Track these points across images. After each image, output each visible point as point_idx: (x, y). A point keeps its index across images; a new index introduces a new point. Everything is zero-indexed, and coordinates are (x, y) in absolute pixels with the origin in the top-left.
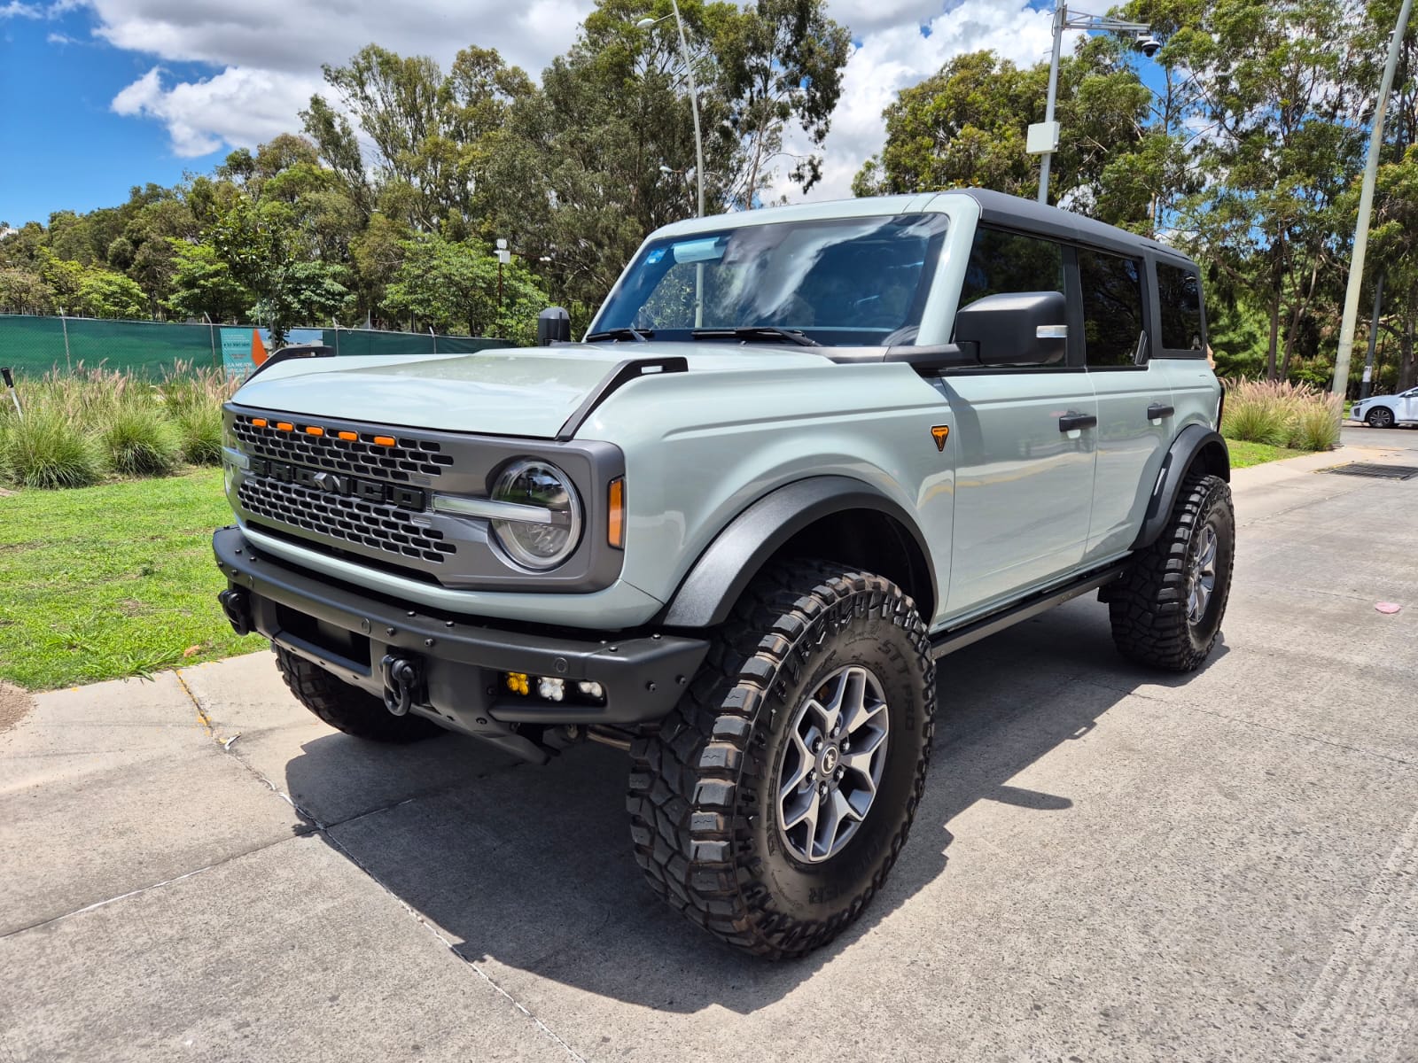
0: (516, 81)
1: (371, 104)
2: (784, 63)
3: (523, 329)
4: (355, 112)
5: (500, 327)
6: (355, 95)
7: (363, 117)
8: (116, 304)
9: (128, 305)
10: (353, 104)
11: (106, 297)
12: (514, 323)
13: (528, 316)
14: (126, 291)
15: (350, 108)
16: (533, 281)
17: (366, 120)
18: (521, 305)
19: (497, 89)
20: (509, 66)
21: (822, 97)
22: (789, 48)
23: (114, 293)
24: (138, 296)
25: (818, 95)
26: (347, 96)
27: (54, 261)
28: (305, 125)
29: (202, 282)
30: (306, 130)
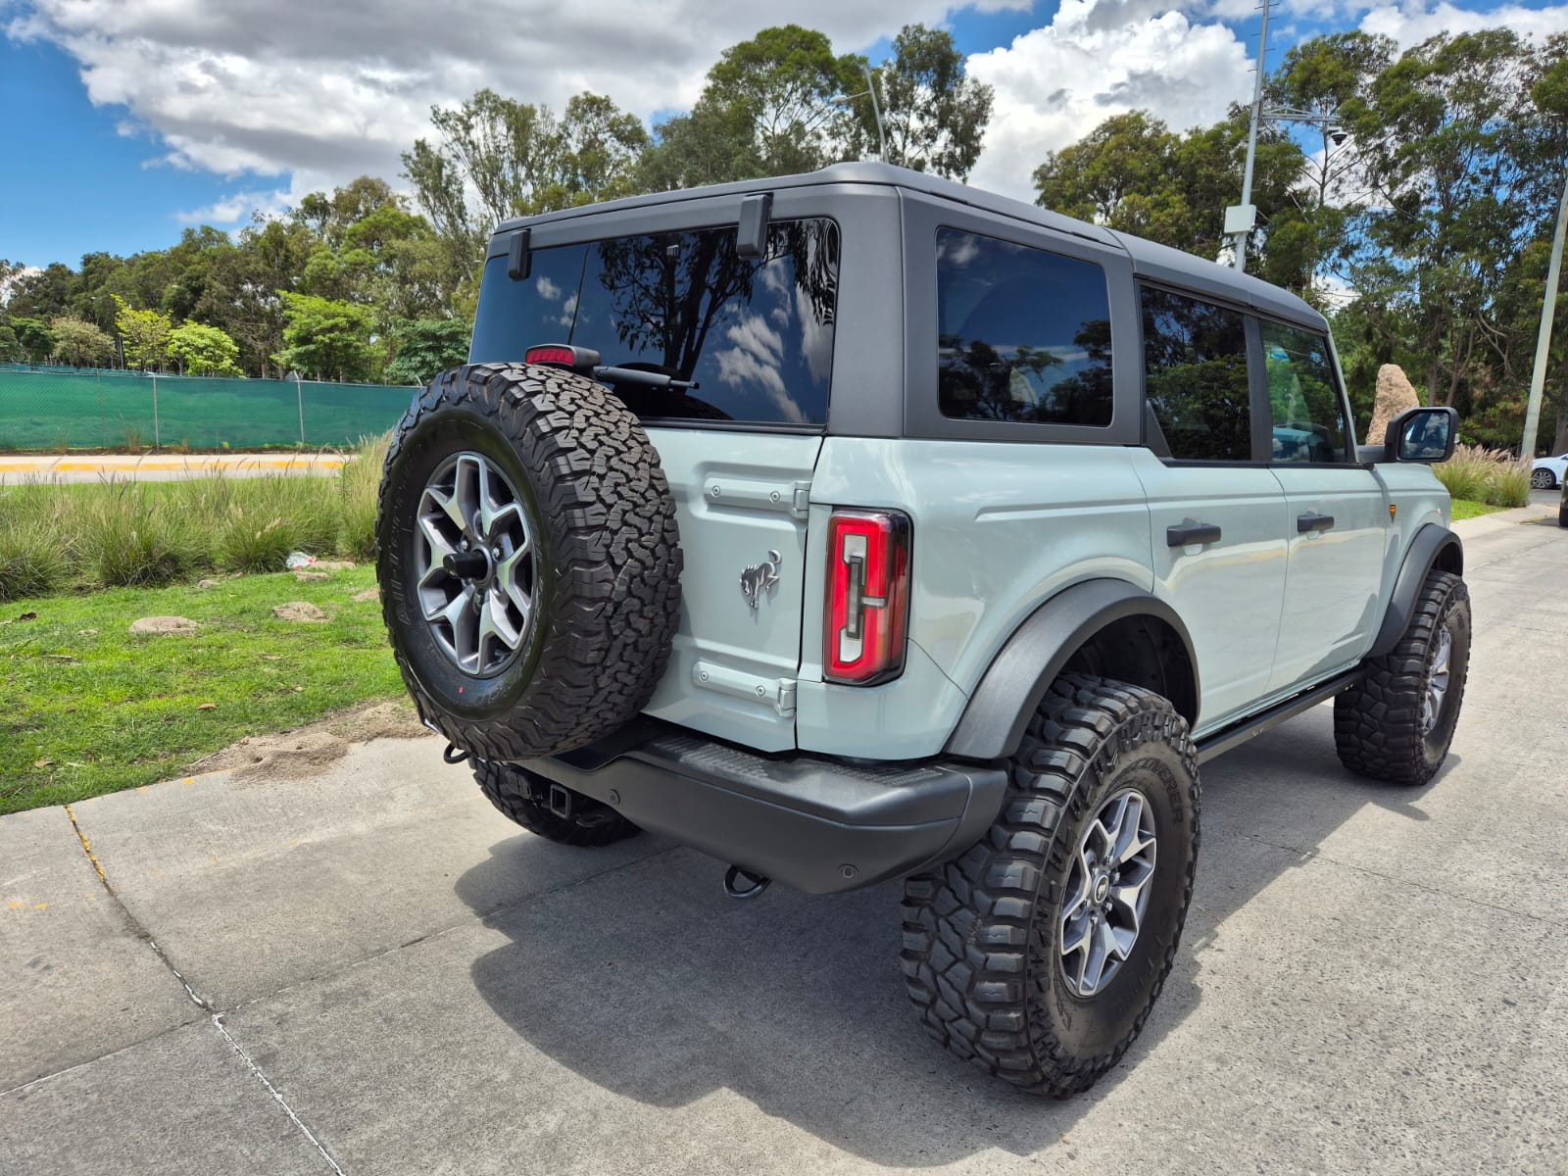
0: (629, 128)
1: (474, 148)
2: (921, 118)
4: (458, 157)
6: (458, 139)
8: (208, 358)
9: (221, 359)
10: (456, 149)
11: (199, 351)
14: (218, 344)
15: (452, 153)
19: (609, 137)
20: (623, 113)
21: (962, 153)
22: (929, 103)
23: (207, 346)
24: (230, 350)
25: (958, 151)
26: (450, 140)
27: (128, 310)
28: (406, 170)
29: (320, 337)
30: (407, 176)
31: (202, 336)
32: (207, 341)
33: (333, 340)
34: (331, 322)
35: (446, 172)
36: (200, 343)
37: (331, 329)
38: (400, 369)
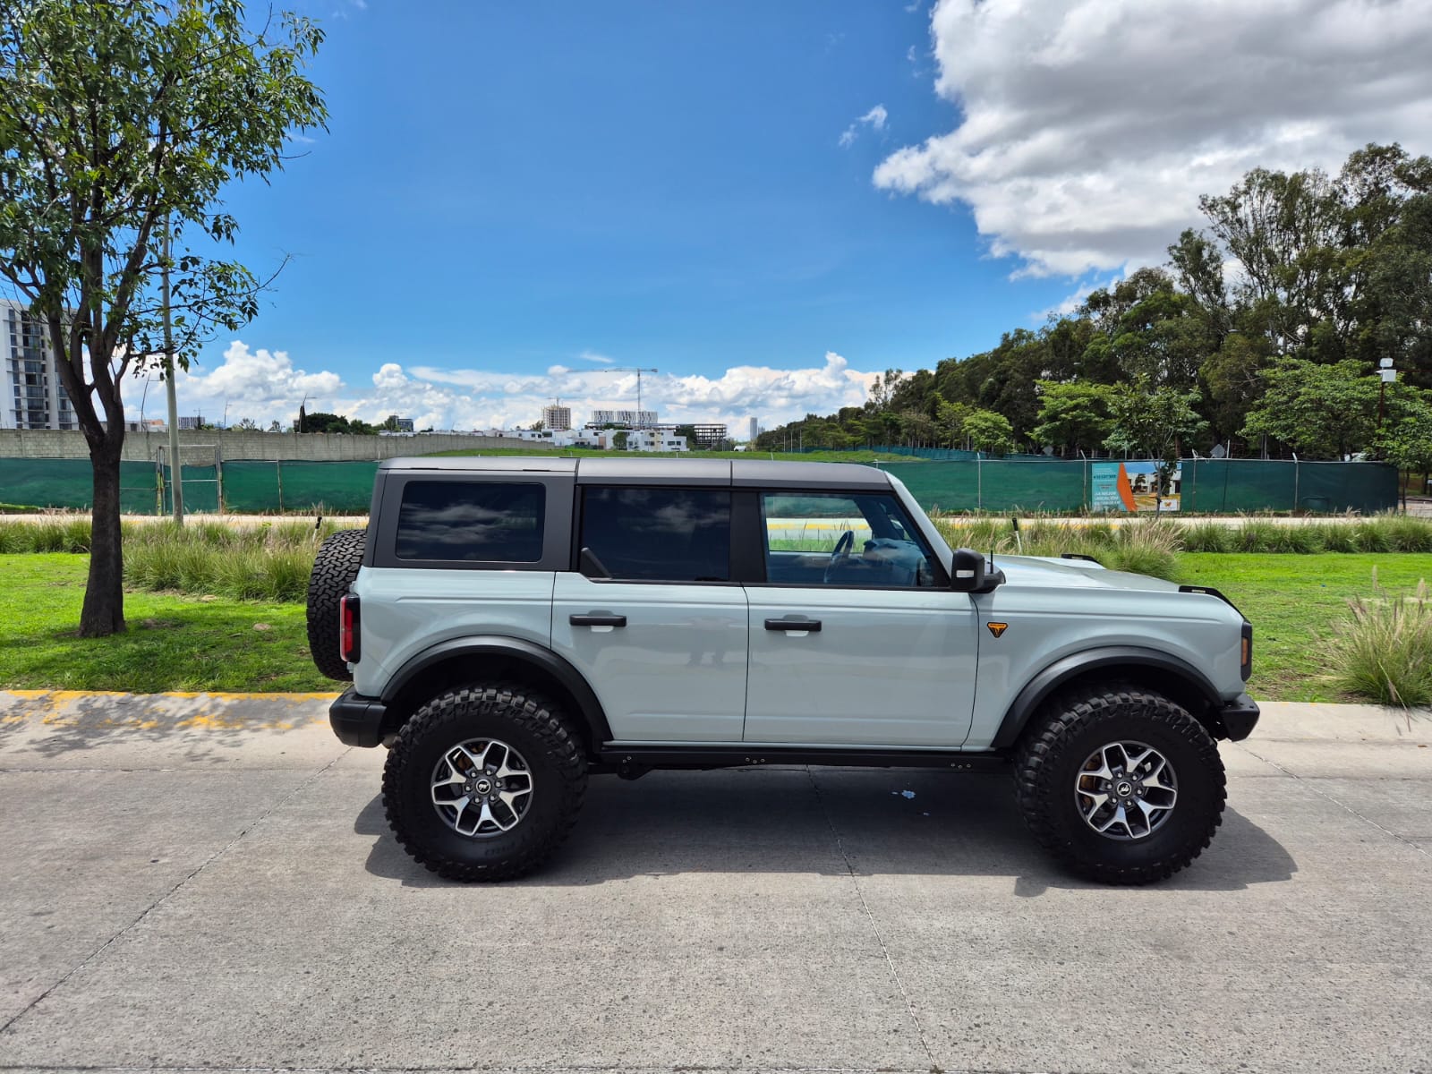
1: (1241, 225)
3: (1406, 450)
4: (1222, 236)
5: (1377, 449)
6: (1225, 221)
7: (1232, 242)
8: (988, 437)
9: (998, 437)
10: (1223, 230)
11: (982, 431)
12: (1395, 444)
13: (1414, 436)
14: (997, 426)
16: (1424, 397)
17: (1234, 243)
18: (1406, 424)
19: (1396, 183)
23: (988, 427)
24: (1006, 429)
26: (1217, 222)
27: (945, 403)
28: (1170, 259)
29: (1063, 415)
30: (1170, 263)
31: (986, 420)
32: (989, 424)
33: (1075, 417)
34: (1074, 402)
35: (1205, 254)
36: (983, 425)
37: (1076, 407)
38: (1118, 440)
